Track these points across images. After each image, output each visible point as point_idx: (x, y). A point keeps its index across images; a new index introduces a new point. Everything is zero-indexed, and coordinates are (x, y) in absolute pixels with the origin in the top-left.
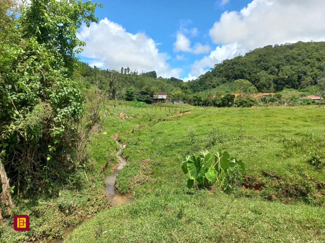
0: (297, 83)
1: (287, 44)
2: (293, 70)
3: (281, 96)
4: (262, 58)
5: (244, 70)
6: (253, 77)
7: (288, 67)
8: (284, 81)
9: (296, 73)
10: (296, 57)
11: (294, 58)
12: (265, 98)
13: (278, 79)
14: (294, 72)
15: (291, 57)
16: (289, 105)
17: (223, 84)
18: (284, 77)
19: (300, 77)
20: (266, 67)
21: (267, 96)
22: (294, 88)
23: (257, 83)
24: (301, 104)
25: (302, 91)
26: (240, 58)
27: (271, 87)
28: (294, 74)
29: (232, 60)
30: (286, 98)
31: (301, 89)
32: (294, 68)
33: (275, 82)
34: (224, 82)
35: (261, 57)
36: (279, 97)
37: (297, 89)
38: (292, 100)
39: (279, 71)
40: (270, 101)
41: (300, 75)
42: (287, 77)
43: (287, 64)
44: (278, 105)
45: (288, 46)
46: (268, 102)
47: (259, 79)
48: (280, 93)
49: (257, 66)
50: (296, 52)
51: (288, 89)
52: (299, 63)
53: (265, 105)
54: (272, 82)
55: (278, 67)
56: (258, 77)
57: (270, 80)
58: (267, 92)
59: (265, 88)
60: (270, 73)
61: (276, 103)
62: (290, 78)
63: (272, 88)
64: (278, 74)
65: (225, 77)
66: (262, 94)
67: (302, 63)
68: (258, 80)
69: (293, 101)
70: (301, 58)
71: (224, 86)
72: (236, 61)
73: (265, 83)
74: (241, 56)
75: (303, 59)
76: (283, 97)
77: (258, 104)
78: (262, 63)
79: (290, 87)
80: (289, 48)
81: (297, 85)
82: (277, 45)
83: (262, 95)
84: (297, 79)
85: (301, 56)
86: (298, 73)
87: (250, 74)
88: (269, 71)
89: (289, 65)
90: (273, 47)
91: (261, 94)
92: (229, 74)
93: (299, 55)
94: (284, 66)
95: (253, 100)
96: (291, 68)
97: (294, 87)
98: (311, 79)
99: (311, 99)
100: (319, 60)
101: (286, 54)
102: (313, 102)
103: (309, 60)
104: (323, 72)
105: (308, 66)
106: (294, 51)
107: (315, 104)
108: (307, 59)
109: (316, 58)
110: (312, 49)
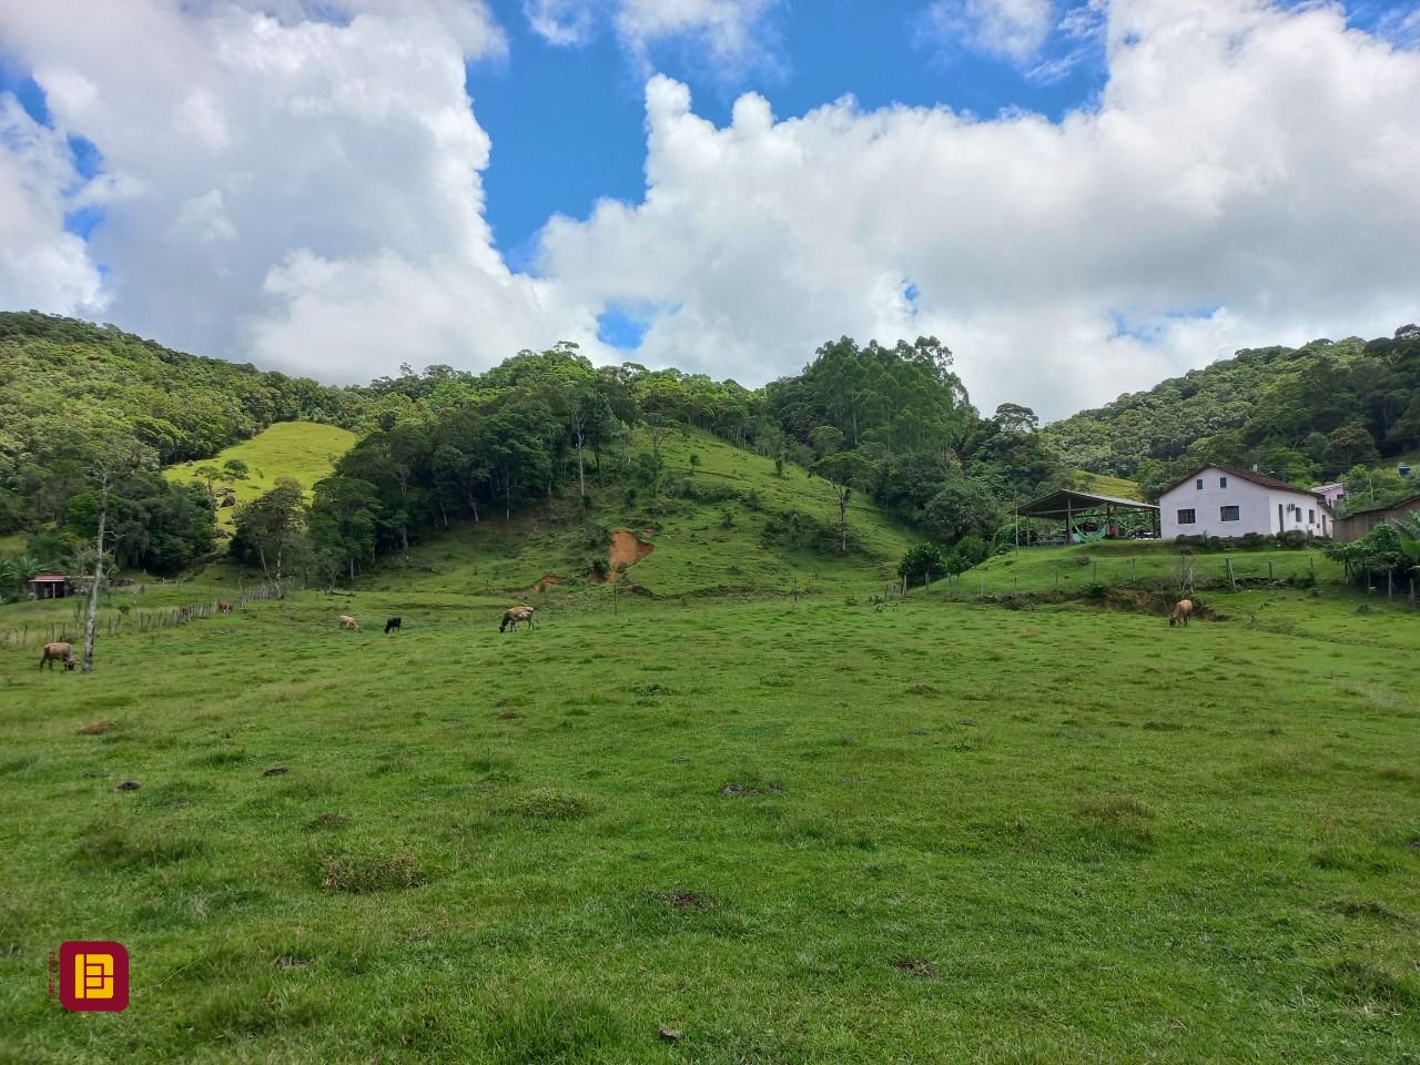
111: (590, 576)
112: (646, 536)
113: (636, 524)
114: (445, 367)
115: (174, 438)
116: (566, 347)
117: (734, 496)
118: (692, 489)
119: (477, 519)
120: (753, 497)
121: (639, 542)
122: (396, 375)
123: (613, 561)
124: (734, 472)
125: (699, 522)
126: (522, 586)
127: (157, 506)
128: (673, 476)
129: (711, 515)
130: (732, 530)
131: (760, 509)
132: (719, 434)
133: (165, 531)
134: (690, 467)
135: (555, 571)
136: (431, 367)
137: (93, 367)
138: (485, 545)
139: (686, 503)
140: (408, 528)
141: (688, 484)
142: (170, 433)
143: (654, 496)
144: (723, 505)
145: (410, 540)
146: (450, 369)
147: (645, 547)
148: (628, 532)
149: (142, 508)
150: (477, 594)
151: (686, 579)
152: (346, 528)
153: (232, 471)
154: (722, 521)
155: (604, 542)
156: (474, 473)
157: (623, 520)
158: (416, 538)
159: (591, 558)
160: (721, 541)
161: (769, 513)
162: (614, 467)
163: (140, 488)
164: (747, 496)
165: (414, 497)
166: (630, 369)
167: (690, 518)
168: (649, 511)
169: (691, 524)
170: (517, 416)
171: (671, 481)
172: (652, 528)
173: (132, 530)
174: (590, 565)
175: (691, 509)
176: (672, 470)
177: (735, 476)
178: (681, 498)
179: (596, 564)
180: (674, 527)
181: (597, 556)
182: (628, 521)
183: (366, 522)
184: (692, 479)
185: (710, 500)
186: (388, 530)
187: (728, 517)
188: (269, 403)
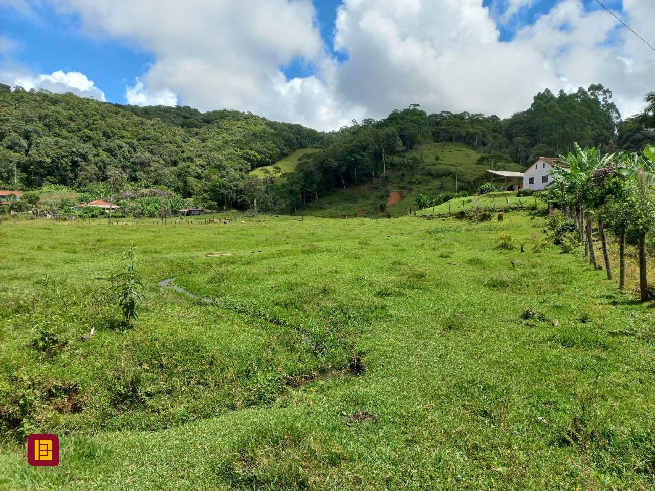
0: (71, 175)
1: (45, 92)
2: (60, 148)
3: (38, 199)
7: (50, 140)
8: (44, 168)
9: (68, 154)
10: (65, 121)
11: (60, 124)
13: (28, 163)
14: (62, 153)
15: (55, 120)
16: (57, 219)
18: (41, 159)
19: (75, 164)
21: (3, 197)
22: (66, 185)
24: (81, 216)
25: (81, 192)
27: (14, 179)
28: (62, 157)
30: (50, 203)
31: (78, 187)
32: (63, 144)
33: (23, 167)
36: (34, 201)
37: (71, 185)
38: (63, 208)
39: (29, 146)
40: (13, 208)
41: (76, 159)
42: (48, 160)
43: (47, 134)
44: (33, 219)
45: (46, 96)
46: (6, 210)
48: (36, 192)
50: (66, 113)
51: (53, 186)
52: (71, 135)
54: (14, 168)
55: (26, 136)
57: (11, 162)
58: (4, 189)
60: (10, 148)
61: (28, 214)
62: (55, 164)
63: (16, 180)
64: (27, 151)
67: (78, 136)
69: (63, 210)
70: (75, 127)
75: (78, 128)
76: (41, 200)
79: (57, 181)
80: (48, 101)
81: (70, 179)
82: (20, 87)
84: (70, 166)
85: (74, 121)
86: (70, 155)
88: (6, 142)
89: (52, 136)
90: (13, 90)
93: (71, 119)
94: (41, 137)
96: (57, 143)
97: (64, 181)
98: (97, 169)
99: (98, 208)
100: (108, 135)
101: (43, 112)
102: (102, 214)
103: (89, 132)
104: (116, 158)
105: (90, 144)
106: (61, 110)
107: (105, 217)
108: (86, 130)
109: (102, 130)
110: (94, 113)
111: (378, 210)
112: (405, 193)
113: (402, 188)
114: (370, 119)
115: (257, 158)
116: (414, 106)
117: (450, 174)
118: (431, 172)
119: (344, 187)
120: (458, 174)
121: (401, 195)
122: (350, 125)
123: (388, 204)
124: (458, 163)
125: (429, 187)
126: (350, 214)
128: (425, 166)
129: (437, 183)
130: (443, 190)
131: (459, 180)
132: (469, 144)
133: (241, 194)
134: (435, 161)
135: (365, 208)
136: (365, 120)
138: (345, 198)
139: (427, 178)
140: (318, 192)
141: (430, 169)
142: (254, 156)
143: (414, 176)
144: (442, 179)
145: (319, 196)
146: (372, 120)
147: (402, 197)
148: (398, 192)
149: (233, 185)
152: (291, 192)
153: (276, 170)
154: (439, 186)
155: (386, 196)
156: (340, 169)
157: (397, 186)
158: (321, 195)
159: (379, 203)
161: (463, 182)
162: (402, 163)
163: (233, 178)
165: (319, 179)
166: (444, 114)
167: (427, 185)
168: (410, 182)
169: (426, 187)
170: (358, 144)
171: (423, 169)
172: (408, 189)
173: (229, 193)
174: (379, 205)
175: (428, 181)
176: (426, 163)
177: (457, 165)
178: (426, 176)
179: (381, 205)
180: (418, 189)
181: (382, 202)
182: (399, 187)
183: (298, 189)
184: (434, 167)
185: (439, 176)
186: (309, 192)
187: (442, 184)
188: (296, 141)
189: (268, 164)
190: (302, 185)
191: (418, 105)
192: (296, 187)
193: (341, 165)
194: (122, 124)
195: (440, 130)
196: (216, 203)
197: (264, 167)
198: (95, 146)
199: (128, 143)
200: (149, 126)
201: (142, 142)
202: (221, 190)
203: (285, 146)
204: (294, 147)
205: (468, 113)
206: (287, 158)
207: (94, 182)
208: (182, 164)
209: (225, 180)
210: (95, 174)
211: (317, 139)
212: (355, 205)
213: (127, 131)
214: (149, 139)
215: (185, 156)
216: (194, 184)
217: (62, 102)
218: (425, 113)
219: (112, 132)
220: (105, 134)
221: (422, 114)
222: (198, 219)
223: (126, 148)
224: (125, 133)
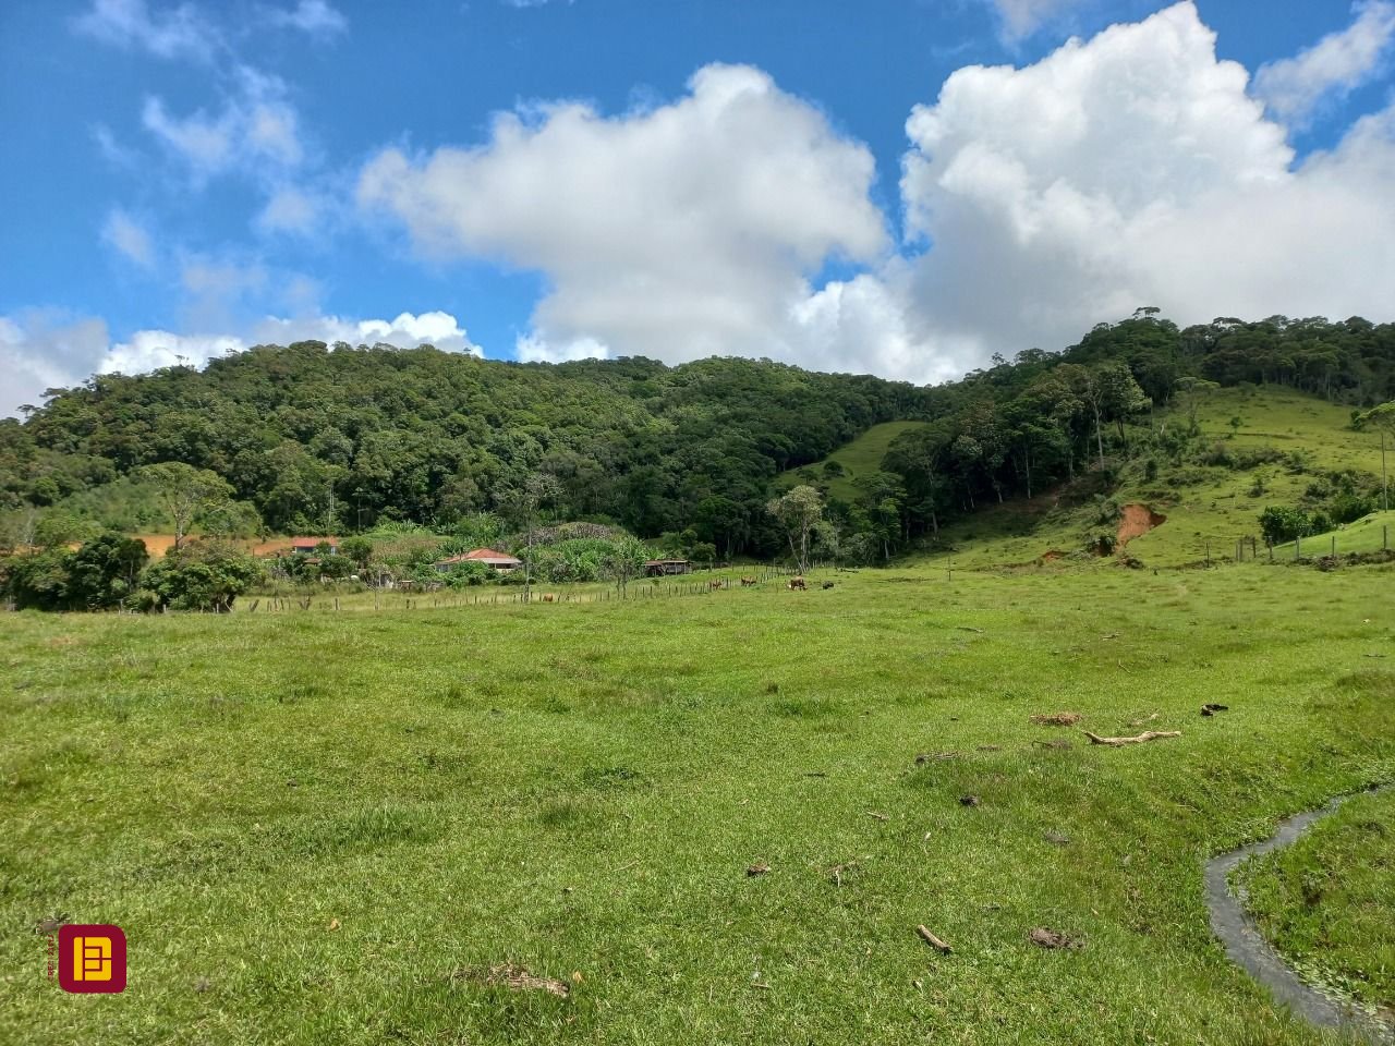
0: (428, 502)
1: (383, 348)
2: (411, 450)
3: (369, 550)
4: (285, 387)
5: (202, 429)
6: (246, 463)
7: (393, 435)
8: (380, 490)
9: (423, 460)
10: (418, 399)
11: (410, 405)
12: (301, 560)
13: (353, 482)
14: (415, 459)
15: (402, 399)
16: (404, 590)
17: (98, 490)
18: (376, 473)
19: (435, 479)
20: (303, 428)
21: (309, 549)
22: (418, 520)
23: (267, 489)
24: (449, 583)
25: (447, 533)
26: (180, 376)
27: (327, 514)
28: (414, 466)
29: (140, 379)
30: (390, 559)
31: (440, 524)
32: (414, 443)
33: (344, 490)
34: (98, 480)
35: (280, 384)
36: (361, 554)
37: (428, 523)
38: (414, 567)
39: (356, 450)
40: (324, 570)
41: (437, 468)
42: (388, 473)
43: (387, 424)
44: (359, 590)
45: (387, 354)
46: (313, 575)
47: (274, 473)
48: (365, 538)
49: (263, 419)
50: (420, 384)
51: (395, 523)
52: (430, 424)
53: (303, 588)
54: (329, 493)
55: (352, 432)
56: (268, 467)
57: (323, 481)
58: (310, 534)
59: (302, 515)
60: (322, 455)
61: (351, 581)
62: (399, 480)
63: (330, 516)
64: (351, 460)
65: (104, 454)
66: (287, 539)
67: (442, 426)
68: (269, 481)
69: (416, 571)
70: (438, 408)
71: (99, 497)
72: (164, 387)
73: (303, 493)
74: (186, 369)
75: (442, 411)
76: (375, 553)
77: (270, 586)
78: (284, 409)
79: (402, 514)
80: (391, 364)
81: (426, 508)
82: (343, 343)
83: (290, 546)
84: (427, 484)
85: (435, 398)
86: (428, 462)
87: (230, 450)
88: (317, 443)
89: (396, 429)
90: (330, 349)
91: (282, 543)
92: (127, 441)
93: (429, 395)
94: (377, 431)
95: (242, 568)
96: (404, 438)
97: (416, 515)
98: (477, 487)
99: (480, 565)
100: (497, 421)
101: (382, 385)
102: (490, 576)
103: (462, 416)
104: (510, 465)
105: (462, 440)
106: (411, 378)
107: (496, 584)
108: (455, 414)
109: (485, 412)
110: (470, 380)
111: (1097, 550)
112: (1160, 509)
113: (1153, 495)
114: (1035, 350)
115: (788, 448)
116: (1147, 312)
117: (1276, 457)
118: (1225, 455)
119: (1001, 500)
120: (1297, 459)
121: (1152, 513)
122: (988, 366)
123: (1120, 537)
124: (1290, 430)
125: (1226, 490)
126: (1026, 560)
127: (755, 505)
128: (1205, 442)
129: (1246, 481)
130: (1264, 496)
131: (1305, 471)
132: (1305, 386)
134: (1230, 430)
135: (1062, 547)
136: (1022, 353)
137: (745, 396)
138: (1005, 524)
139: (1216, 470)
140: (937, 514)
141: (1220, 449)
142: (784, 445)
143: (1179, 466)
144: (1257, 471)
145: (939, 523)
146: (1041, 352)
147: (1157, 520)
148: (1142, 505)
149: (744, 508)
150: (978, 570)
151: (1190, 551)
152: (877, 516)
153: (831, 471)
154: (1252, 488)
155: (1114, 516)
156: (989, 460)
157: (1139, 493)
158: (943, 521)
159: (1097, 533)
160: (1247, 509)
161: (1316, 474)
162: (1144, 438)
163: (744, 492)
164: (1290, 458)
165: (939, 485)
166: (1221, 325)
167: (1217, 486)
168: (1171, 482)
169: (1217, 492)
171: (1203, 448)
172: (1170, 499)
173: (737, 524)
174: (1097, 540)
175: (1219, 477)
176: (1208, 436)
177: (1290, 434)
178: (1211, 465)
179: (1103, 539)
180: (1196, 496)
181: (1105, 531)
182: (1145, 493)
183: (892, 509)
184: (1229, 443)
185: (1247, 465)
186: (918, 516)
187: (1259, 483)
188: (868, 409)
189: (811, 460)
190: (902, 499)
191: (1157, 310)
192: (889, 506)
193: (989, 452)
194: (522, 399)
195: (1227, 359)
196: (711, 546)
197: (805, 468)
198: (472, 442)
199: (534, 434)
200: (573, 399)
201: (560, 430)
202: (721, 519)
203: (846, 419)
204: (865, 421)
205: (1284, 318)
206: (851, 445)
207: (471, 512)
208: (636, 469)
209: (726, 497)
210: (473, 499)
211: (916, 400)
212: (1032, 541)
213: (531, 410)
214: (572, 423)
215: (641, 452)
216: (663, 508)
217: (413, 364)
218: (1174, 326)
219: (504, 415)
220: (491, 420)
221: (1166, 326)
222: (683, 581)
223: (531, 443)
224: (528, 415)
